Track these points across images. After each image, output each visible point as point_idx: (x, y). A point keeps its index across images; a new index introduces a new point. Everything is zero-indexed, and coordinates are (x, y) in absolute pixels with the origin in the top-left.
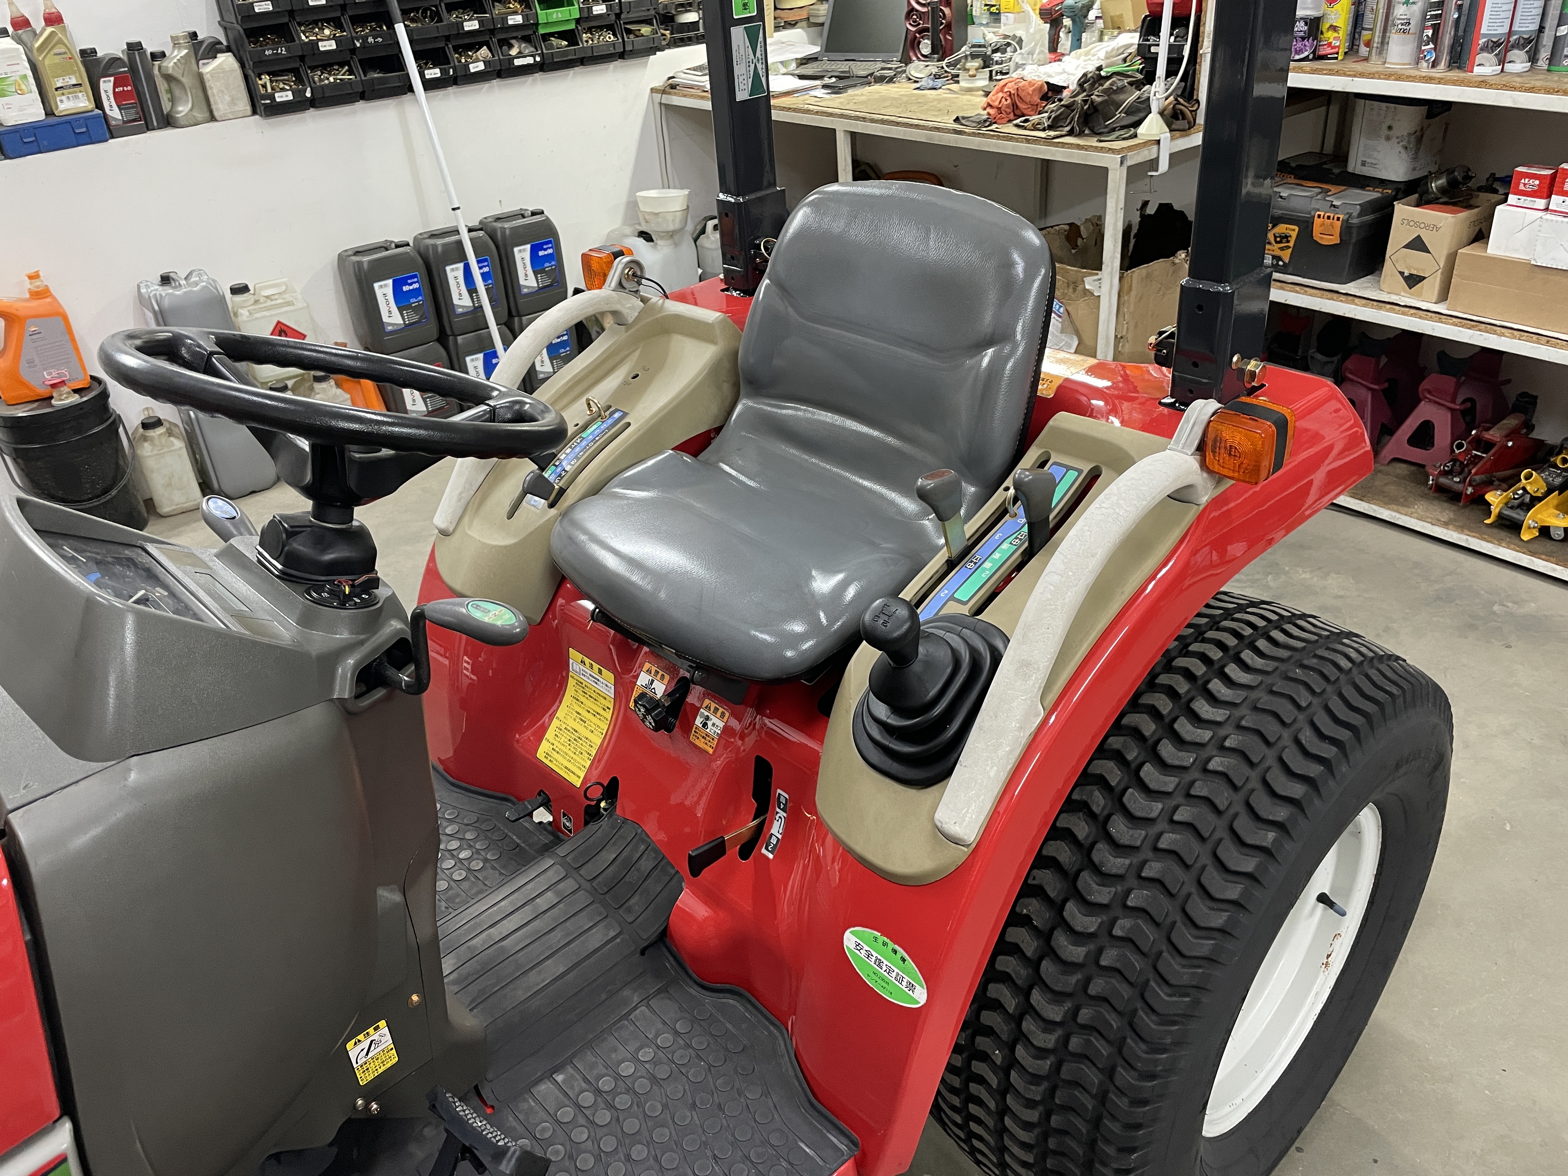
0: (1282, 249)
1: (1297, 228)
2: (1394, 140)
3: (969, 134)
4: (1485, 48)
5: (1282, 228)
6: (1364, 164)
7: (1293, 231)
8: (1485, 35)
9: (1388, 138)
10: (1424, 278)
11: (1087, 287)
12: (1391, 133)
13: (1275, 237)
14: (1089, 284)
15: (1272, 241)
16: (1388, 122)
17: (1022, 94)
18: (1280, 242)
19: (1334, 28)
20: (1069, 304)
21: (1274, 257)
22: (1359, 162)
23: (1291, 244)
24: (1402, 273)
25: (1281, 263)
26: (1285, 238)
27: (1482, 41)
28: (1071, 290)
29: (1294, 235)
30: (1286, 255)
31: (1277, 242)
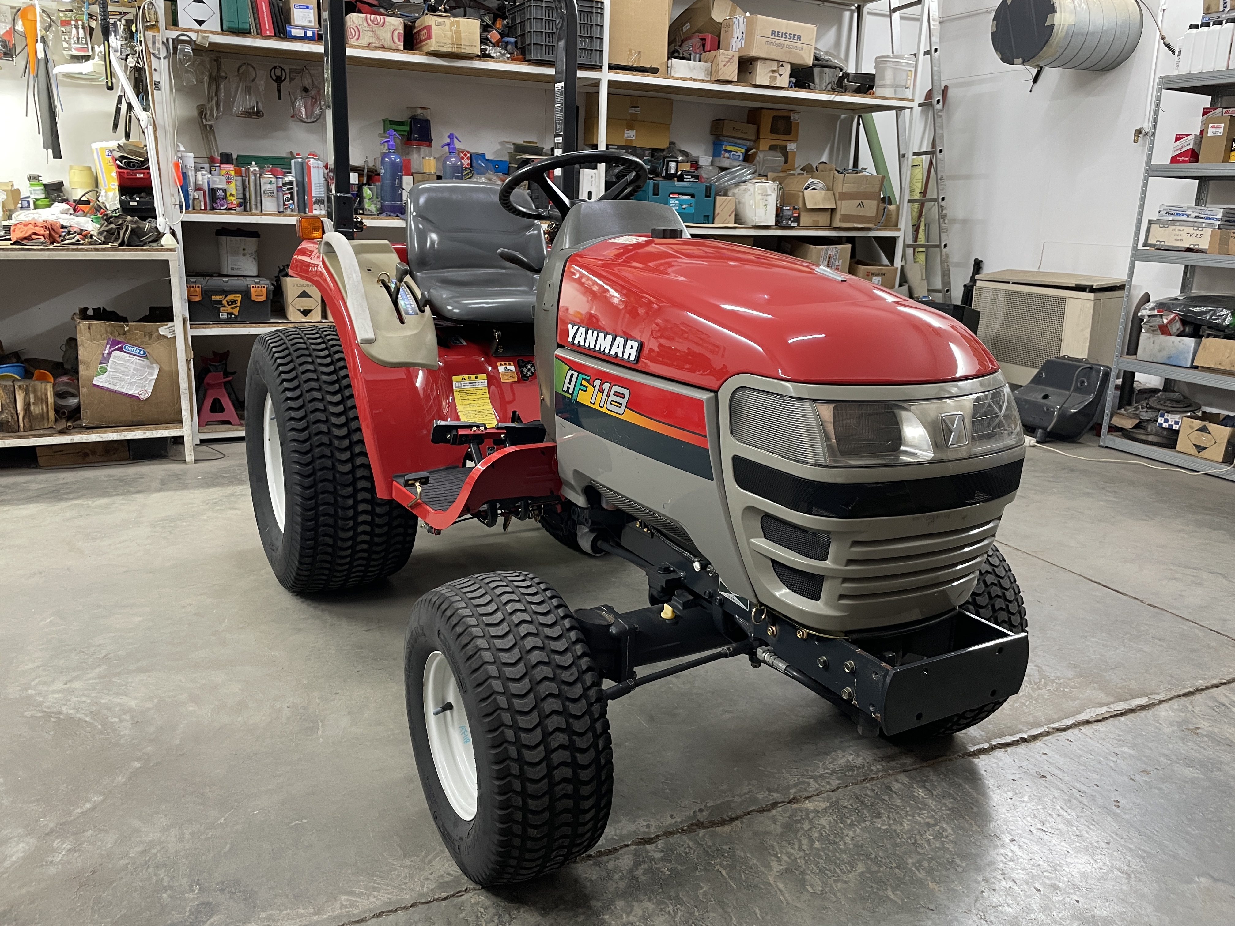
0: (233, 308)
1: (240, 296)
2: (248, 256)
3: (38, 250)
4: (315, 203)
5: (231, 297)
6: (232, 269)
7: (239, 298)
8: (315, 197)
9: (244, 255)
10: (311, 310)
11: (161, 333)
12: (245, 252)
13: (228, 302)
14: (162, 331)
15: (226, 304)
16: (243, 247)
17: (55, 228)
18: (232, 304)
19: (231, 195)
20: (147, 348)
21: (228, 314)
22: (230, 269)
23: (238, 304)
24: (299, 310)
25: (233, 316)
26: (234, 302)
27: (314, 199)
28: (147, 338)
29: (239, 299)
30: (236, 311)
31: (229, 305)
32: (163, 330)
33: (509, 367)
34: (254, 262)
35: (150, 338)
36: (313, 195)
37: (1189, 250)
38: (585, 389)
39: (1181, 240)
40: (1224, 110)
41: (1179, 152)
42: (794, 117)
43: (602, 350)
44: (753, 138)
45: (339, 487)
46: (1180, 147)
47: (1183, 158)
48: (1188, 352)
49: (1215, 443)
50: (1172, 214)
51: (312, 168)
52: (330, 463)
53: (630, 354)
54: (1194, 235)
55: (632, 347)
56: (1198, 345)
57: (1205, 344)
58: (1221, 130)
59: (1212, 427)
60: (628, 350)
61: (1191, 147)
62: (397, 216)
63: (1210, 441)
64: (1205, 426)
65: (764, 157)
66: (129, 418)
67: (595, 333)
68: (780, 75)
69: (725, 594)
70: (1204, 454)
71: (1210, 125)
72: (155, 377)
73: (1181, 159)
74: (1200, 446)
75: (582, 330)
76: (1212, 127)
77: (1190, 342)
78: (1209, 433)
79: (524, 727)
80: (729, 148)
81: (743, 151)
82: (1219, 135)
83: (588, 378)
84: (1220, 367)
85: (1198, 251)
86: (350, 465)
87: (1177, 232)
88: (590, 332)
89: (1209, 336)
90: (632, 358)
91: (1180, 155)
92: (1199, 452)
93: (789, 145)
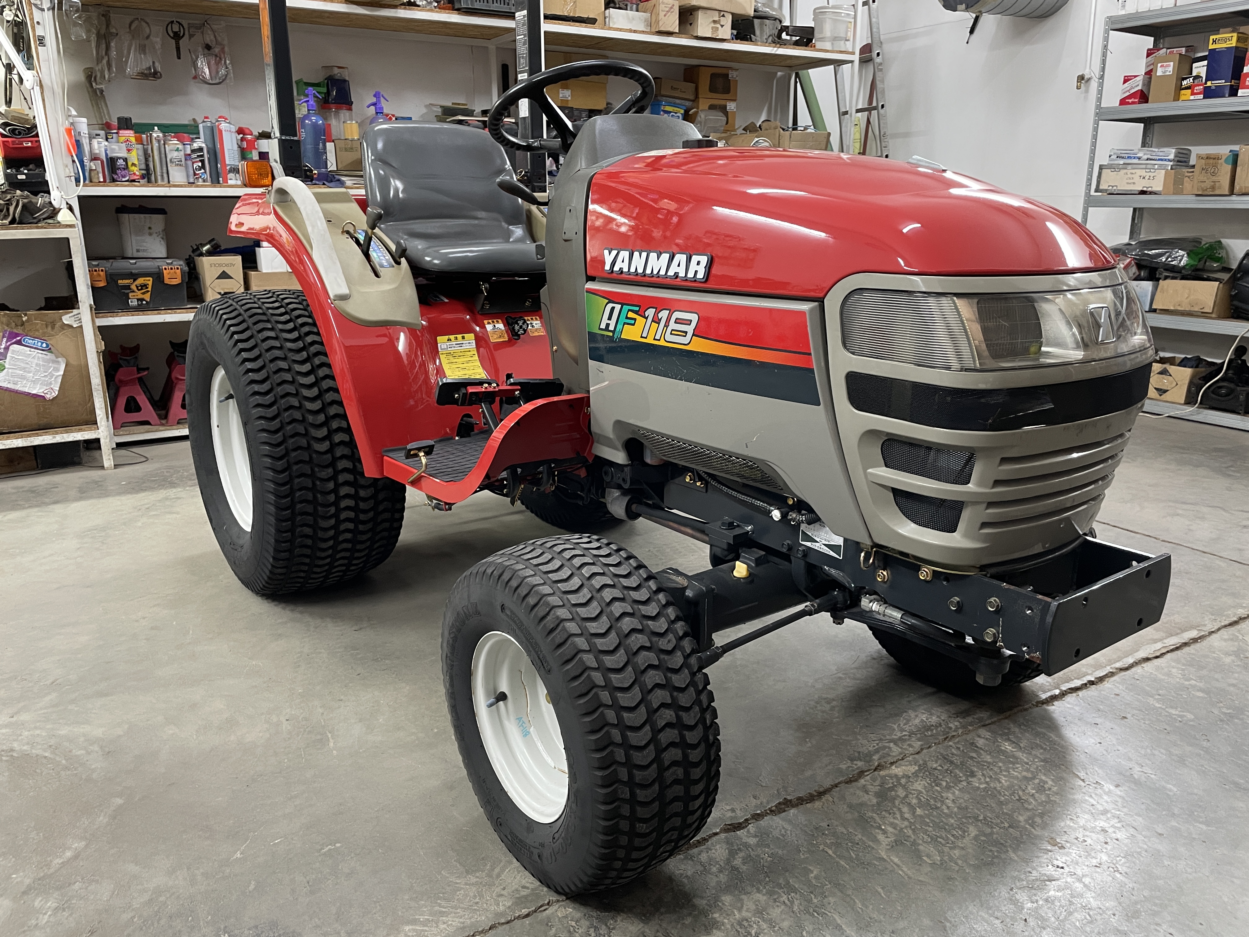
0: (143, 293)
1: (151, 279)
2: (155, 235)
4: (231, 171)
5: (140, 281)
6: (138, 251)
7: (149, 281)
8: (229, 165)
9: (150, 234)
11: (66, 322)
12: (151, 231)
13: (137, 287)
14: (66, 320)
15: (135, 289)
16: (149, 225)
18: (142, 289)
19: (133, 164)
20: (50, 340)
21: (138, 300)
22: (135, 251)
23: (150, 289)
24: (219, 293)
25: (144, 302)
26: (145, 286)
27: (228, 168)
28: (49, 328)
29: (150, 283)
30: (147, 297)
31: (139, 290)
32: (68, 318)
33: (497, 326)
34: (162, 242)
35: (53, 328)
36: (227, 162)
37: (1143, 192)
38: (633, 322)
39: (1134, 183)
40: (1169, 51)
41: (1128, 94)
42: (732, 75)
43: (655, 272)
44: (692, 98)
45: (316, 469)
46: (1128, 89)
47: (1133, 100)
48: (1146, 296)
49: (1177, 384)
50: (1123, 158)
51: (223, 132)
52: (305, 441)
53: (696, 272)
54: (1147, 178)
55: (698, 263)
56: (1155, 288)
57: (1163, 286)
58: (1171, 69)
59: (1172, 369)
60: (693, 267)
61: (1139, 88)
62: (324, 184)
63: (1172, 383)
64: (1165, 368)
65: (706, 116)
66: (34, 420)
67: (644, 254)
68: (722, 26)
69: (808, 544)
70: (1165, 397)
71: (1159, 65)
72: (62, 373)
73: (1130, 101)
74: (1161, 389)
75: (625, 254)
76: (1161, 66)
77: (1148, 285)
78: (1170, 375)
79: (626, 705)
80: (668, 108)
81: (682, 111)
82: (1168, 73)
83: (637, 309)
84: (1179, 308)
85: (1151, 193)
86: (328, 443)
87: (1130, 176)
88: (636, 254)
89: (1166, 278)
90: (700, 275)
91: (1129, 97)
92: (1161, 395)
93: (728, 104)
